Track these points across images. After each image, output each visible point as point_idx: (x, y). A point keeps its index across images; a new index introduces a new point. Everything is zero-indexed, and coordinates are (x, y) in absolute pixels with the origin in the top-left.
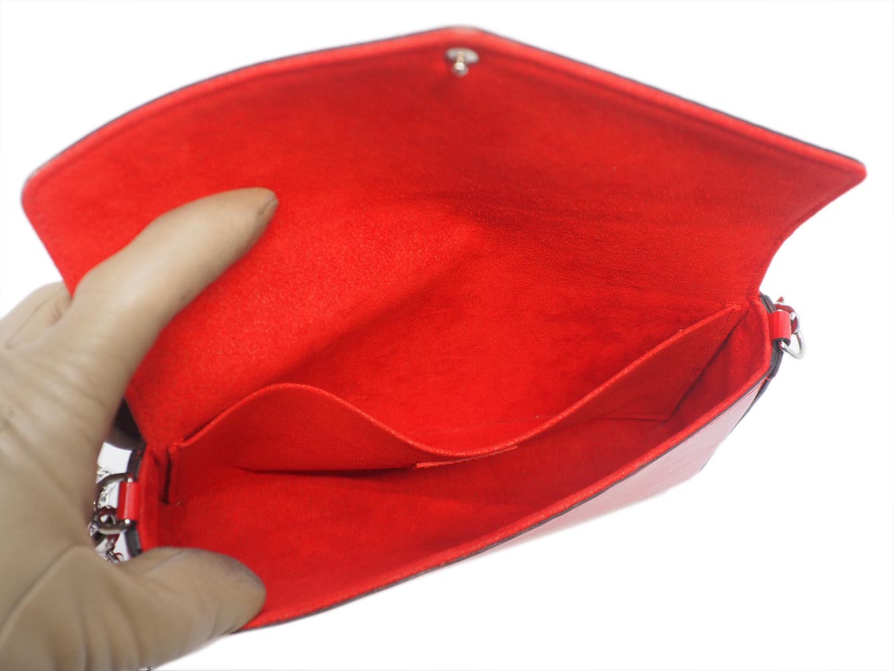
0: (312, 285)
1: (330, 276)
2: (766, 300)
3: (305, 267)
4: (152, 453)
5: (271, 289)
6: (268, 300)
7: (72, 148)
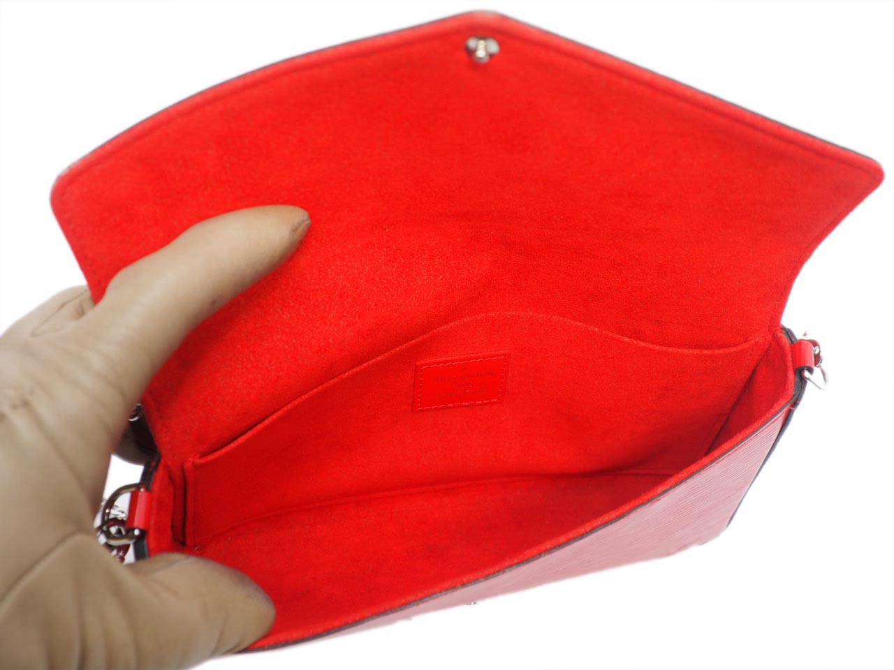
0: (333, 304)
1: (351, 296)
2: (789, 333)
3: (326, 285)
4: (166, 467)
5: (292, 304)
6: (289, 315)
7: (102, 147)
